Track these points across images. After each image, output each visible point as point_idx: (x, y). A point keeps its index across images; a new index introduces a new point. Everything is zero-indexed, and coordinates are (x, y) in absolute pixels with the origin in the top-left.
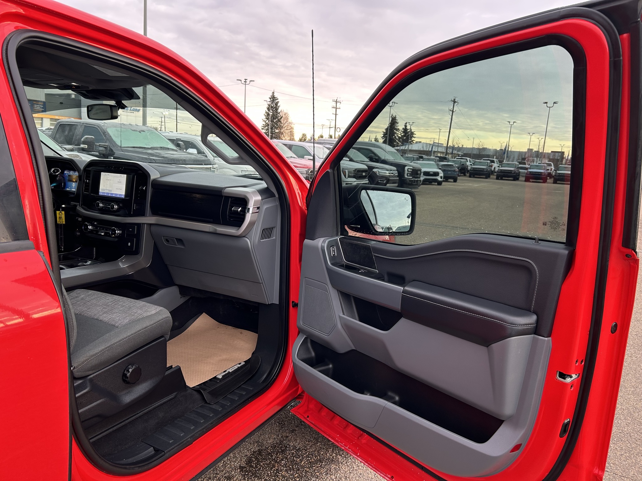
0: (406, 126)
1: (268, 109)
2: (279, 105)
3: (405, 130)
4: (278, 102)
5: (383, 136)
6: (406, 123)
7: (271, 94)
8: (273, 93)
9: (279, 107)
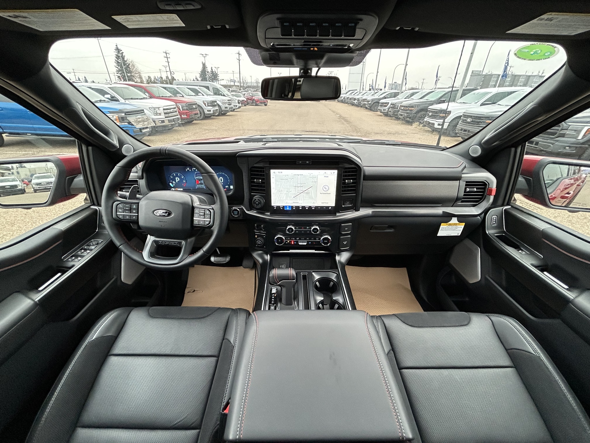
0: (212, 70)
1: (116, 58)
2: (124, 54)
3: (212, 71)
4: (123, 53)
5: (200, 76)
6: (212, 68)
7: (116, 47)
8: (116, 45)
9: (124, 56)
